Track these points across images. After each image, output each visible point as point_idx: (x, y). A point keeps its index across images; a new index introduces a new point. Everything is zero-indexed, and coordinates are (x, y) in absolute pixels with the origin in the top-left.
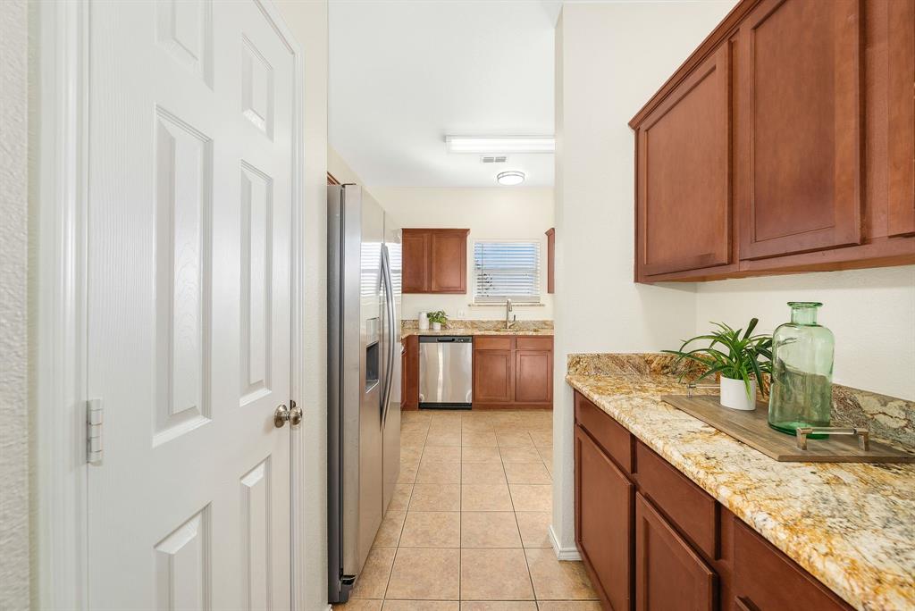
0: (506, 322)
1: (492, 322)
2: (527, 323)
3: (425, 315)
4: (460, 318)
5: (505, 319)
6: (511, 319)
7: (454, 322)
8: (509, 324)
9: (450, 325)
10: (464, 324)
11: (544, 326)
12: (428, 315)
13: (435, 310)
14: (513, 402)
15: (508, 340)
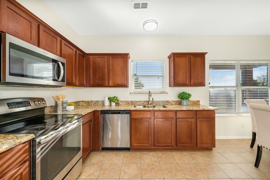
0: (148, 101)
1: (141, 101)
2: (159, 102)
3: (107, 98)
4: (126, 99)
5: (148, 100)
6: (151, 100)
7: (123, 101)
8: (150, 103)
9: (121, 103)
10: (128, 103)
11: (167, 103)
12: (109, 99)
13: (112, 96)
14: (152, 147)
15: (150, 113)
